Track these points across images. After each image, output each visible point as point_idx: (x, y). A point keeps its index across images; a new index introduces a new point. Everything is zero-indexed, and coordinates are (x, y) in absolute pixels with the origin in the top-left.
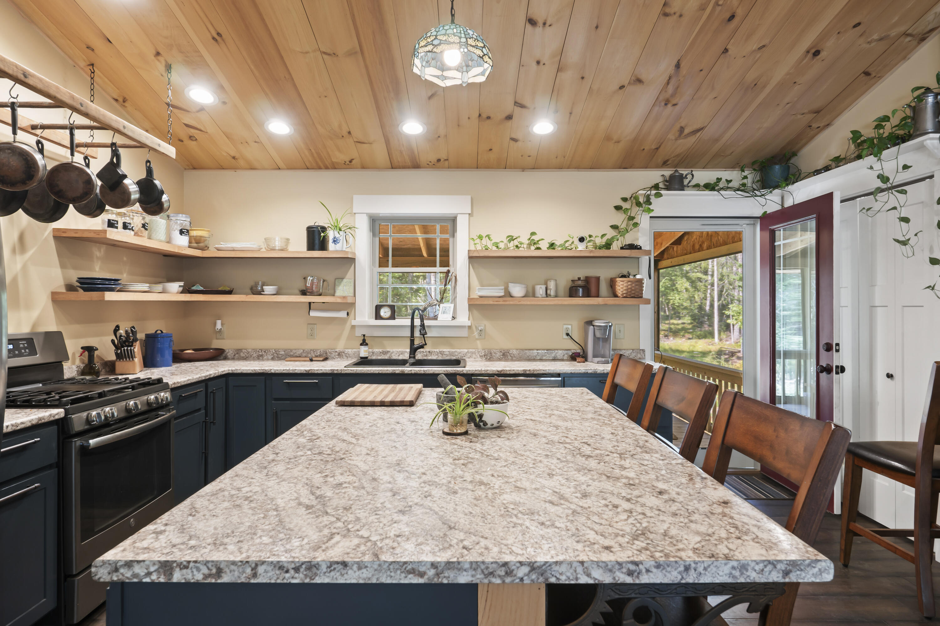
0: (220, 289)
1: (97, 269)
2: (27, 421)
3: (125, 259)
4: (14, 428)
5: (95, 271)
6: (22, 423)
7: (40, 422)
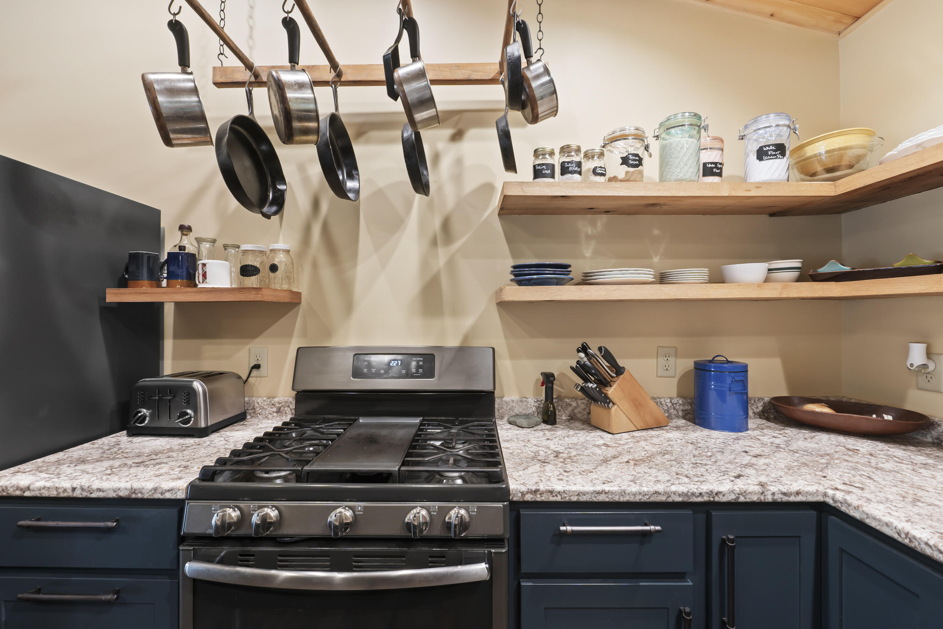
0: (897, 265)
1: (588, 253)
2: (109, 489)
3: (656, 232)
4: (85, 494)
5: (584, 257)
6: (99, 490)
7: (134, 496)
